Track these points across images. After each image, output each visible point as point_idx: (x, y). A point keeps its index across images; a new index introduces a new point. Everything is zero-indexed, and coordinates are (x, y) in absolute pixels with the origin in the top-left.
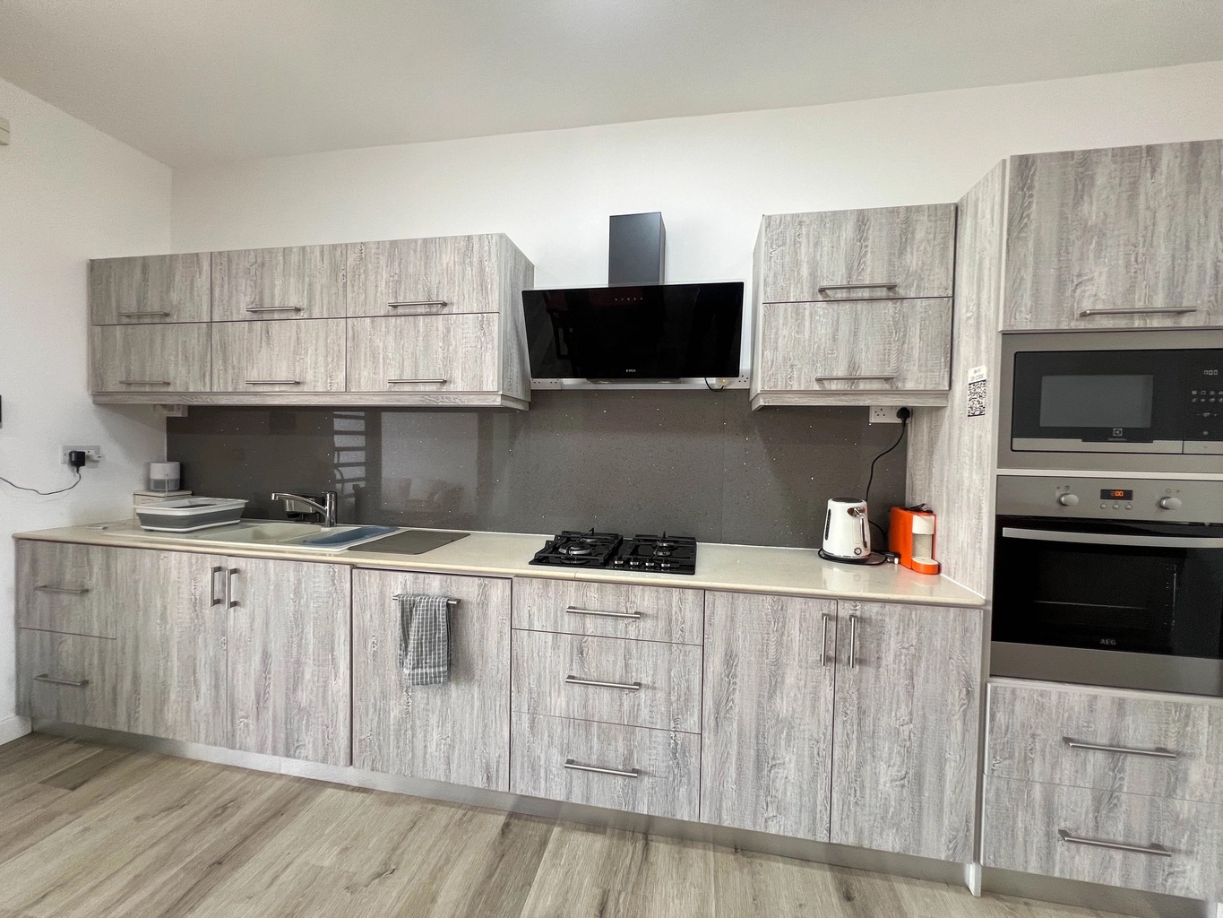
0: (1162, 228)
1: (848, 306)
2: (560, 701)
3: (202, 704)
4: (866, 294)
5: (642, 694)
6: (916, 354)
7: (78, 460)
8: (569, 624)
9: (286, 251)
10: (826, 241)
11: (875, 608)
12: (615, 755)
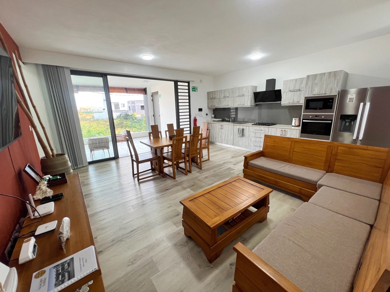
0: (325, 83)
1: (293, 92)
2: (253, 139)
3: (219, 139)
4: (296, 90)
5: (262, 138)
6: (302, 98)
7: (207, 115)
8: (255, 131)
9: (227, 90)
10: (291, 84)
11: (287, 129)
12: (258, 145)
